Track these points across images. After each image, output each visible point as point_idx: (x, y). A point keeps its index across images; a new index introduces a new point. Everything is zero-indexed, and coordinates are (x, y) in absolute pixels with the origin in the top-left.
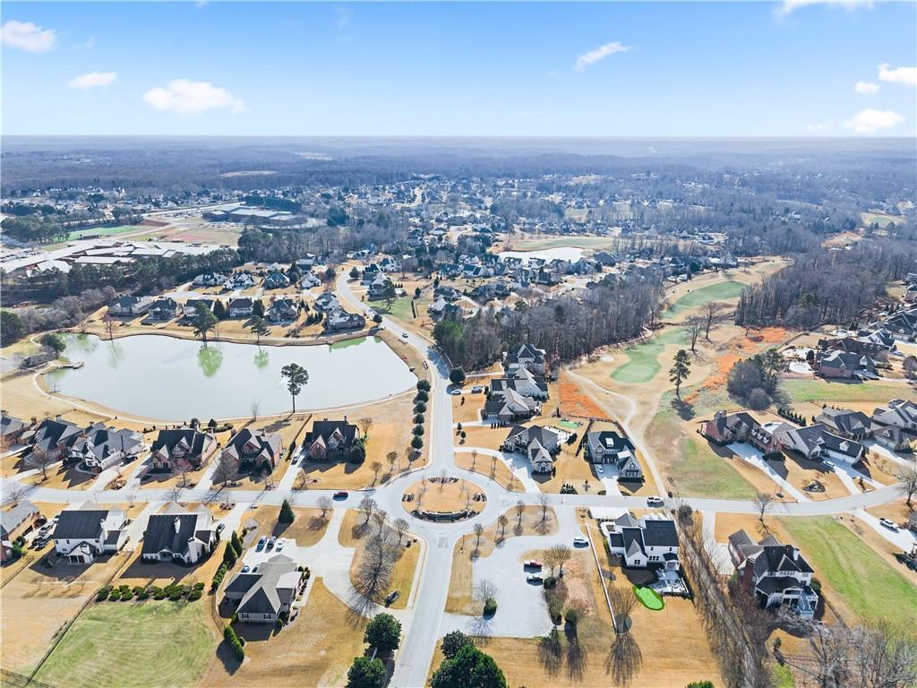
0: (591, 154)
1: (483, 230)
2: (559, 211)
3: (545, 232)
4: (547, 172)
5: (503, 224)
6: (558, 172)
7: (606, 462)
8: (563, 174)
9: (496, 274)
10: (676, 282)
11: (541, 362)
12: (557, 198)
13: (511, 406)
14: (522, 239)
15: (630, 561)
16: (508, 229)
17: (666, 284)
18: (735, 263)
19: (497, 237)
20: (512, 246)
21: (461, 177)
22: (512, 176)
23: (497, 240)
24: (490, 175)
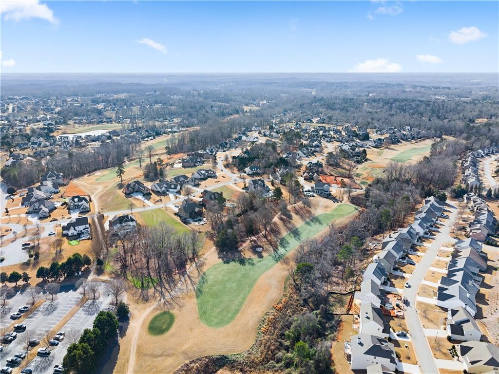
0: (127, 83)
1: (49, 124)
2: (99, 112)
3: (88, 123)
4: (99, 93)
5: (62, 121)
6: (105, 92)
7: (76, 208)
8: (109, 94)
9: (51, 145)
10: (148, 140)
11: (60, 178)
12: (100, 106)
13: (36, 197)
14: (74, 127)
15: (70, 234)
16: (65, 123)
17: (143, 142)
18: (179, 130)
19: (58, 128)
20: (67, 132)
21: (43, 97)
22: (76, 95)
23: (58, 129)
24: (62, 95)
